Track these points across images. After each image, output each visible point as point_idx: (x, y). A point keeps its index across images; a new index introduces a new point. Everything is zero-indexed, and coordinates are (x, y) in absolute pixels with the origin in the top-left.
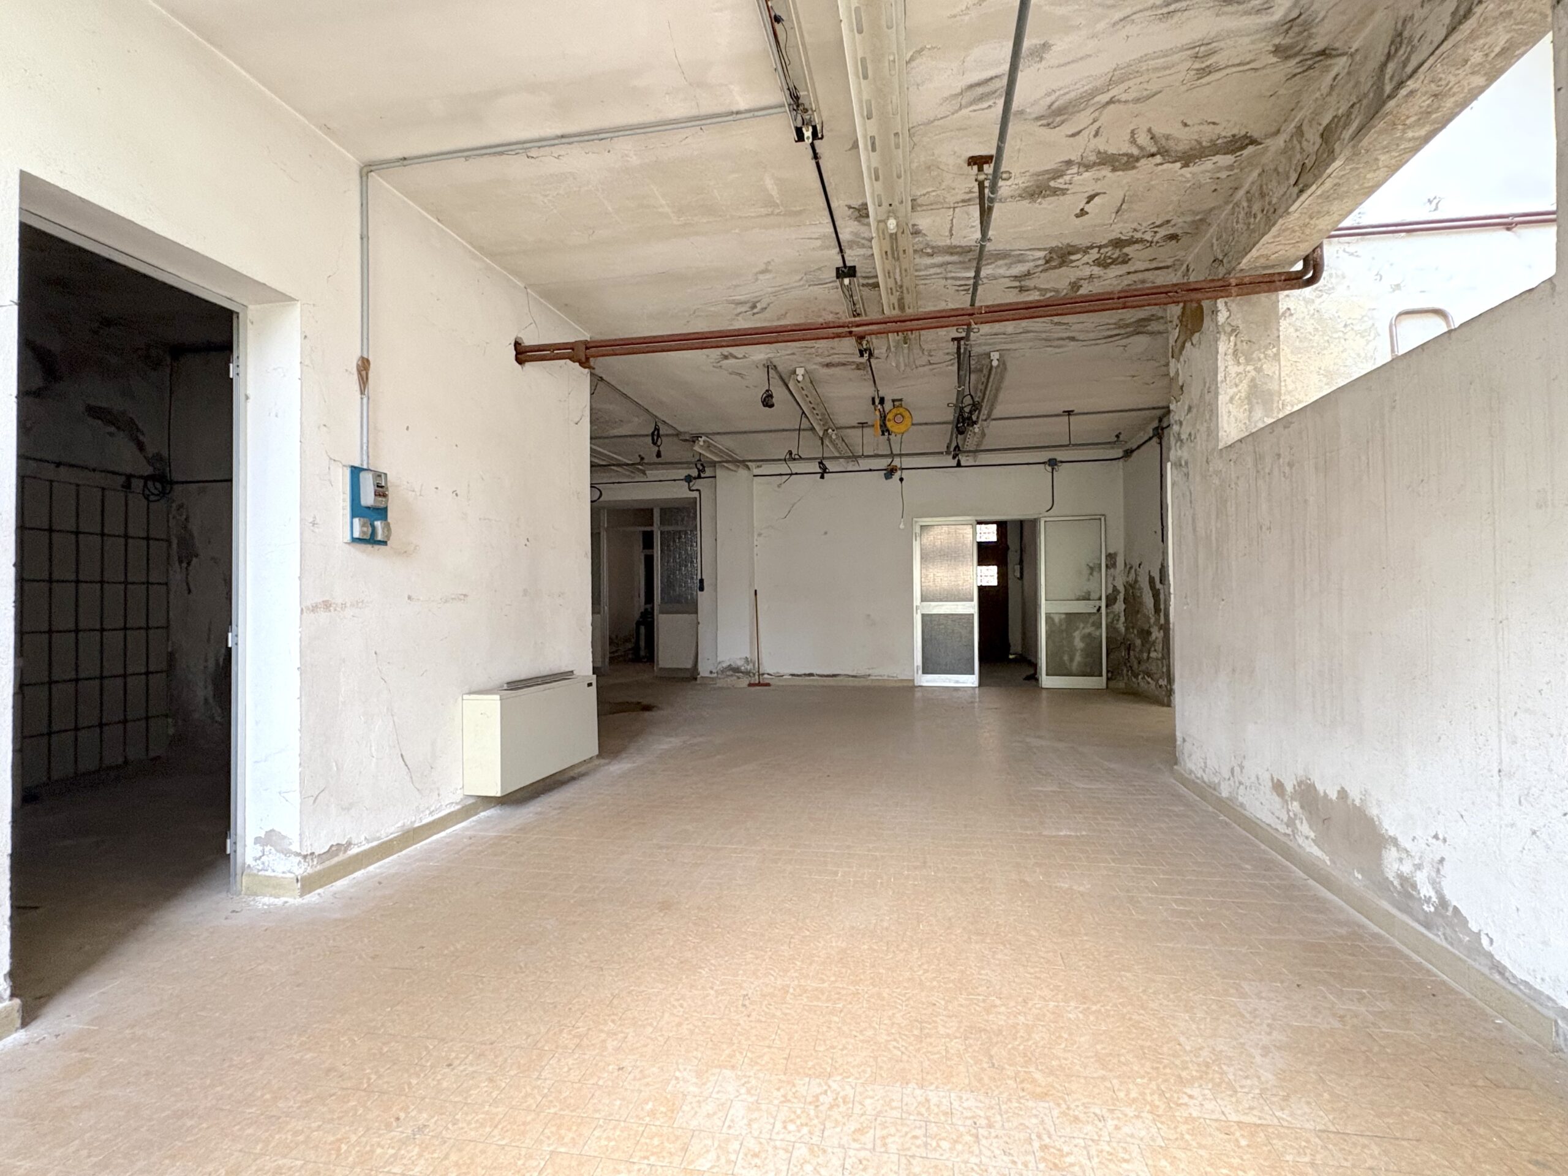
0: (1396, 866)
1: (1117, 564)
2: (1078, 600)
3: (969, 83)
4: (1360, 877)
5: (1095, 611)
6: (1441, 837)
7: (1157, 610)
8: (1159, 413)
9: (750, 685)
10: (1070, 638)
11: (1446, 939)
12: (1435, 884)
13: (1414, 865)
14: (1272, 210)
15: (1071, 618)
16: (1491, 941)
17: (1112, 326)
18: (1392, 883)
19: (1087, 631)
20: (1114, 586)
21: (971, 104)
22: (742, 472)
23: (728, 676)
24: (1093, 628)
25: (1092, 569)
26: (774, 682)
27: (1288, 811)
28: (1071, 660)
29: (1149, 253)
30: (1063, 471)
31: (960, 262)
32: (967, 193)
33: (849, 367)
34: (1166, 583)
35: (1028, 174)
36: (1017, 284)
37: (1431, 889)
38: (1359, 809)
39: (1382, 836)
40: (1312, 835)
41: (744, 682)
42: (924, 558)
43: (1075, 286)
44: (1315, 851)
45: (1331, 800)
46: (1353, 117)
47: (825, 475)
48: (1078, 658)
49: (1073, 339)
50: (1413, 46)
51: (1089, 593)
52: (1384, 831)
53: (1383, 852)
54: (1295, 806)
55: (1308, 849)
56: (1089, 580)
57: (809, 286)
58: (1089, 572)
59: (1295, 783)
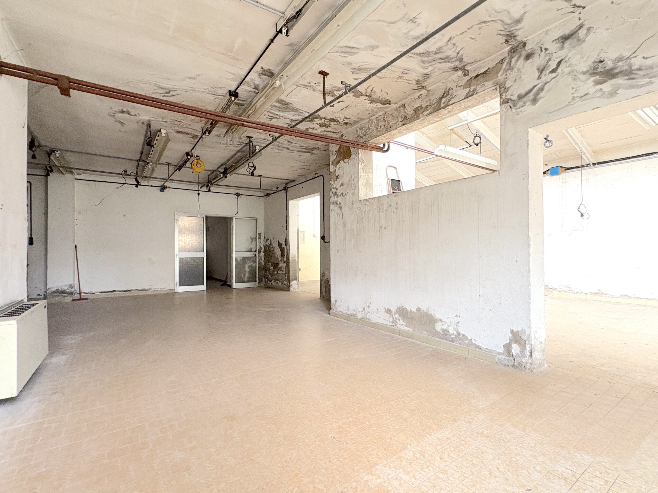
0: (440, 327)
1: (261, 238)
2: (247, 251)
3: (347, 45)
4: (426, 333)
5: (254, 256)
6: (458, 316)
7: (283, 255)
8: (287, 181)
9: (74, 300)
10: (244, 268)
11: (460, 344)
12: (455, 329)
13: (448, 325)
14: (389, 127)
15: (245, 259)
16: (476, 340)
17: (304, 148)
18: (439, 332)
19: (250, 264)
20: (260, 246)
21: (341, 52)
22: (68, 176)
23: (55, 296)
24: (253, 263)
25: (252, 239)
26: (89, 297)
27: (393, 318)
28: (244, 276)
29: (336, 126)
30: (242, 198)
31: (279, 107)
32: (308, 83)
33: (189, 136)
34: (288, 245)
35: (331, 85)
36: (290, 123)
37: (454, 331)
38: (426, 313)
39: (436, 319)
40: (405, 324)
41: (69, 299)
42: (180, 232)
43: (307, 129)
44: (406, 328)
45: (414, 312)
46: (428, 109)
47: (138, 186)
48: (247, 275)
49: (288, 149)
50: (452, 97)
51: (251, 249)
52: (436, 318)
53: (436, 323)
54: (397, 316)
55: (402, 328)
56: (251, 243)
57: (208, 93)
58: (251, 240)
59: (397, 308)
